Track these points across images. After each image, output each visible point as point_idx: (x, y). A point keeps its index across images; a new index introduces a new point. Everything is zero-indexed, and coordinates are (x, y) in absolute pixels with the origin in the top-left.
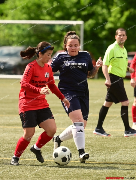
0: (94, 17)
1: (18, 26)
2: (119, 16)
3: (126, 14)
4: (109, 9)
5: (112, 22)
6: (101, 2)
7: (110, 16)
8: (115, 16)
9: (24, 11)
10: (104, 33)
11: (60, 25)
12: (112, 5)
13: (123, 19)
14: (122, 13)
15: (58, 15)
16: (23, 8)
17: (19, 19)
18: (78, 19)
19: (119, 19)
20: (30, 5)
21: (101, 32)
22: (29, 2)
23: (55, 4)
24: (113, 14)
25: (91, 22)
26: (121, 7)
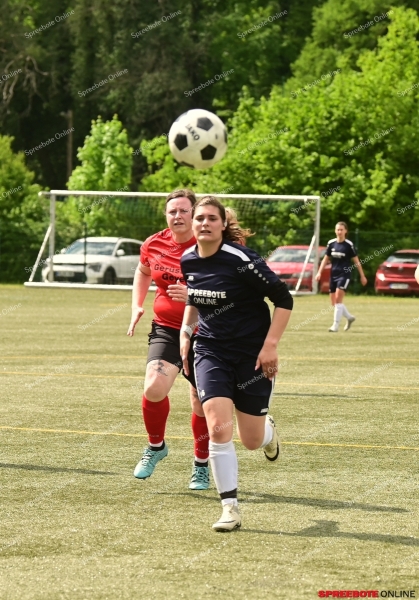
2: (385, 186)
3: (397, 182)
4: (368, 176)
5: (372, 197)
7: (371, 188)
8: (378, 187)
9: (223, 177)
10: (360, 215)
11: (286, 201)
13: (392, 192)
14: (389, 180)
15: (281, 183)
19: (385, 191)
23: (277, 166)
24: (374, 184)
25: (337, 196)
26: (388, 171)
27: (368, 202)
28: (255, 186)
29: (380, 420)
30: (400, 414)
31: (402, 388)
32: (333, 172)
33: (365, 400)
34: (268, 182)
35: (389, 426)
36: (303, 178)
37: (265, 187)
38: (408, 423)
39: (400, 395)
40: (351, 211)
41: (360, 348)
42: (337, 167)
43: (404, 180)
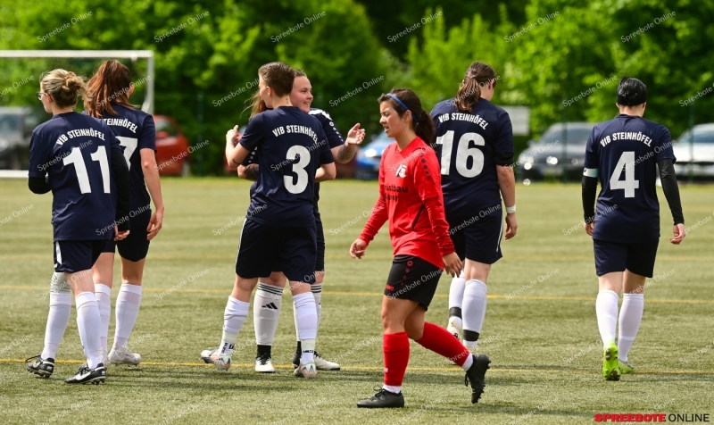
0: (184, 43)
1: (21, 63)
2: (237, 38)
3: (254, 33)
4: (216, 27)
5: (224, 53)
6: (197, 8)
7: (219, 40)
8: (229, 40)
9: (33, 30)
10: (207, 75)
12: (222, 15)
13: (248, 45)
14: (243, 31)
15: (107, 36)
16: (31, 24)
17: (24, 48)
18: (150, 47)
19: (238, 45)
20: (45, 17)
21: (199, 75)
22: (45, 9)
23: (101, 15)
24: (225, 36)
25: (177, 53)
26: (241, 19)
27: (217, 59)
28: (72, 41)
29: (174, 332)
30: (204, 323)
31: (216, 291)
32: (171, 22)
33: (164, 307)
34: (89, 36)
35: (183, 338)
36: (133, 30)
37: (85, 42)
38: (209, 334)
39: (211, 299)
40: (195, 71)
41: (182, 243)
42: (177, 15)
43: (262, 31)
